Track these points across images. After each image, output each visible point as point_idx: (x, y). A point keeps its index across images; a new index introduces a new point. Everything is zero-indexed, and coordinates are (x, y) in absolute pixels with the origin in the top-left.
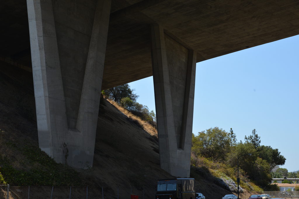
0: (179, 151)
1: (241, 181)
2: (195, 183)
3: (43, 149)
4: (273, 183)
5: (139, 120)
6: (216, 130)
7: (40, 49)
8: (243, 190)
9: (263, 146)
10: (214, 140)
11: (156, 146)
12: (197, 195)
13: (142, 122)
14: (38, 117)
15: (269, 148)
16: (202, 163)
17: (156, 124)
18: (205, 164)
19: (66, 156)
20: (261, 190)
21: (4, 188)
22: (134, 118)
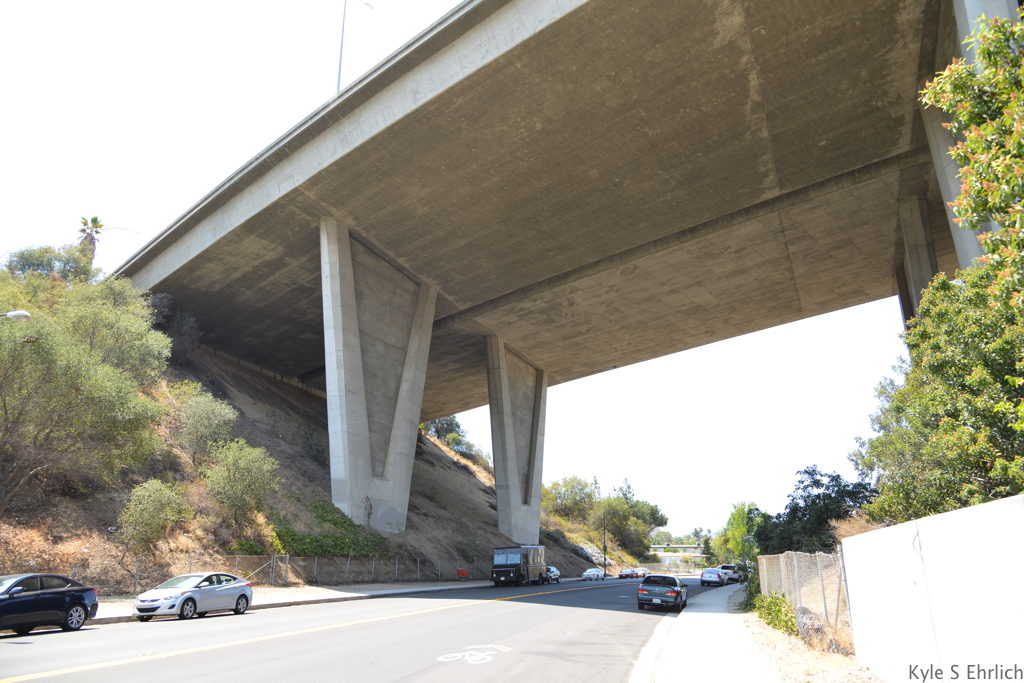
0: (524, 508)
1: (608, 550)
2: (546, 552)
3: (337, 505)
4: (651, 553)
5: (469, 464)
6: (574, 479)
7: (338, 367)
8: (612, 562)
9: (637, 502)
10: (571, 492)
11: (493, 501)
12: (548, 570)
13: (474, 468)
14: (332, 459)
15: (645, 504)
16: (555, 524)
17: (492, 470)
18: (560, 525)
19: (369, 515)
20: (635, 562)
21: (281, 559)
22: (464, 461)
